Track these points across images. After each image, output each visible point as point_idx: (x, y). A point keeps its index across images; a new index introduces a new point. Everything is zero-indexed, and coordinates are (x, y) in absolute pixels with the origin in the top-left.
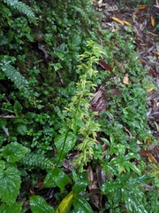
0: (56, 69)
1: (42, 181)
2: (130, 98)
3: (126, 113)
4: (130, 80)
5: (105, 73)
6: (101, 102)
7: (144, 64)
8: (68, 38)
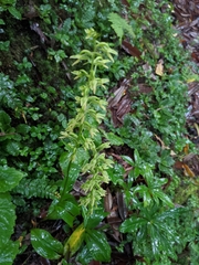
0: (58, 59)
1: (47, 209)
2: (165, 96)
3: (157, 116)
4: (165, 68)
5: (131, 60)
6: (124, 102)
7: (185, 44)
8: (75, 10)
